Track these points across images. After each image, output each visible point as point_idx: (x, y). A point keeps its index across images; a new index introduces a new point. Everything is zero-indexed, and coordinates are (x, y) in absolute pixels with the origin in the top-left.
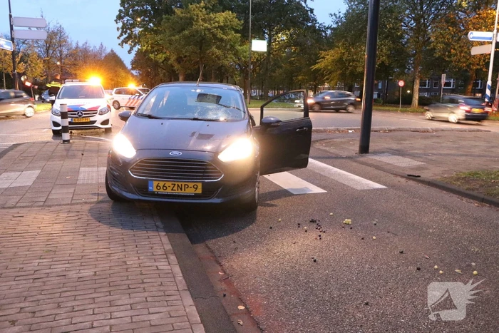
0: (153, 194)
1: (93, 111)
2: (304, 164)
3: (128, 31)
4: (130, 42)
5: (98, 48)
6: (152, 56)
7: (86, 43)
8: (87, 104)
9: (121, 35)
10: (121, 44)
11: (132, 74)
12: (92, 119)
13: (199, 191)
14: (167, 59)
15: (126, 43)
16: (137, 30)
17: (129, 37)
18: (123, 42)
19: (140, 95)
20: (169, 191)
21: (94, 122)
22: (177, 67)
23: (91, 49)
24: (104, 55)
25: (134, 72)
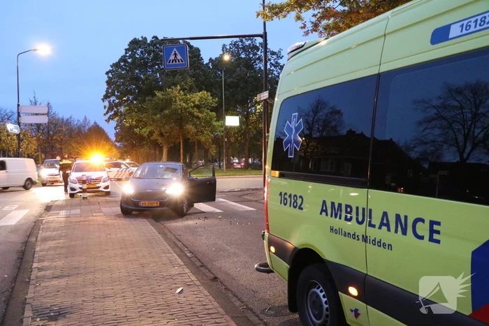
0: (140, 207)
1: (98, 180)
2: (213, 199)
3: (115, 109)
4: (116, 119)
5: (81, 121)
6: (137, 130)
7: (71, 117)
8: (94, 175)
9: (107, 112)
10: (108, 121)
11: (116, 146)
12: (98, 185)
13: (158, 205)
14: (151, 133)
15: (112, 119)
16: (122, 109)
17: (116, 114)
18: (109, 119)
19: (128, 168)
20: (147, 205)
21: (99, 187)
22: (160, 140)
23: (76, 123)
24: (87, 128)
25: (118, 144)
